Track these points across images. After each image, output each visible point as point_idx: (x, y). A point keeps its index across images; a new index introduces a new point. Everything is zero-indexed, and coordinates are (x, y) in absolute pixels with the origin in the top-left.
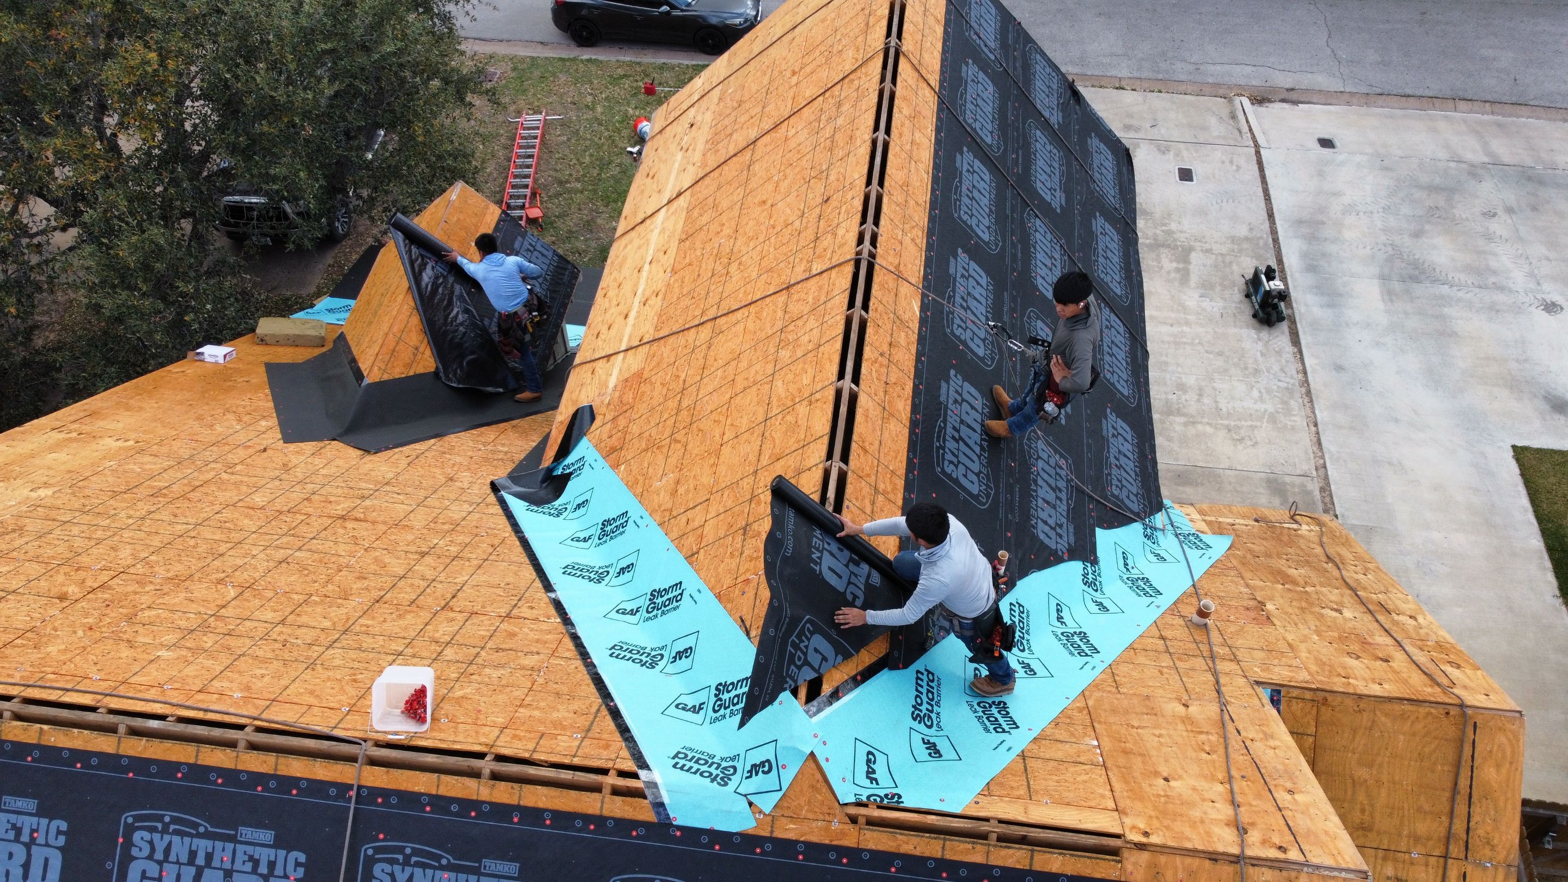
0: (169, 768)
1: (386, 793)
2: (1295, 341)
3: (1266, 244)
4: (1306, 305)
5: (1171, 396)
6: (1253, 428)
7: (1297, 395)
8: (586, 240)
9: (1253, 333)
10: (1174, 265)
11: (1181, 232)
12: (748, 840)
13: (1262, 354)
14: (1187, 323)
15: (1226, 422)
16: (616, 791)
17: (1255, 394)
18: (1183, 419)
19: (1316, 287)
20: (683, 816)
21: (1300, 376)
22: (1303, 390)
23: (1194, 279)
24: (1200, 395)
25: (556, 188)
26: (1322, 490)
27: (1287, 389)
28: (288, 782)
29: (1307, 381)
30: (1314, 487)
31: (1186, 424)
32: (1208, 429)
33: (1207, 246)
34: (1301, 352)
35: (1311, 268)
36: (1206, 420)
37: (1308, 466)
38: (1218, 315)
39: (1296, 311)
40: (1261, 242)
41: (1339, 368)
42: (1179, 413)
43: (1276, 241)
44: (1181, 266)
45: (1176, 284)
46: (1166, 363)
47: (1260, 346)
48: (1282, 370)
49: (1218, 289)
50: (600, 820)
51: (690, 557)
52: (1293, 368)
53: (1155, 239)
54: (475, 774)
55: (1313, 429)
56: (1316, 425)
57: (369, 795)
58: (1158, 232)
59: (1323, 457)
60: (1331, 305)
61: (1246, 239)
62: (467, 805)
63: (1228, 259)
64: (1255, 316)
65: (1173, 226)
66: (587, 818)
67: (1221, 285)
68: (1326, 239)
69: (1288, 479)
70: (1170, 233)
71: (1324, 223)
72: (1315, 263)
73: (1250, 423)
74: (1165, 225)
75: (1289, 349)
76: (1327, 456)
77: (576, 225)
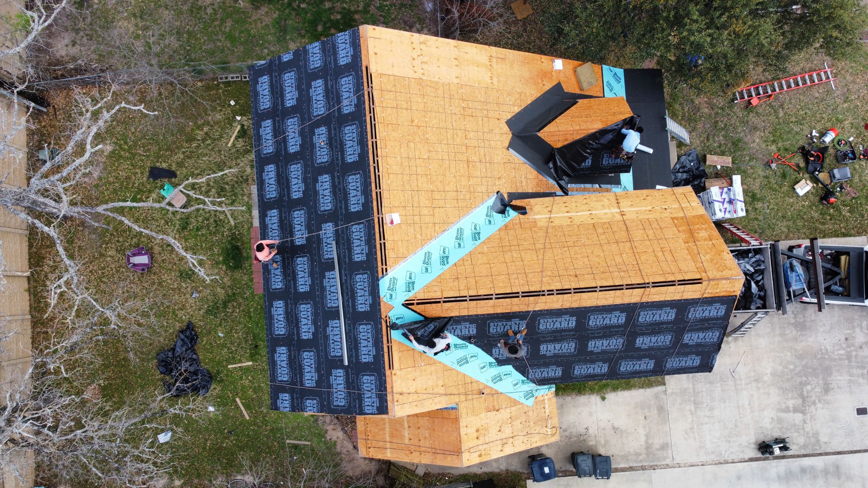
0: (370, 178)
1: (374, 223)
2: (751, 460)
3: (816, 450)
4: (777, 466)
5: (705, 405)
6: (695, 439)
7: (718, 459)
8: (744, 131)
9: (753, 440)
10: (791, 406)
11: (816, 409)
12: (379, 297)
13: (740, 445)
14: (752, 412)
15: (695, 427)
16: (382, 269)
17: (715, 440)
18: (693, 409)
19: (790, 472)
20: (381, 282)
21: (730, 461)
22: (722, 461)
23: (783, 415)
24: (709, 417)
25: (776, 104)
26: (667, 465)
27: (721, 454)
28: (372, 202)
29: (728, 463)
30: (668, 461)
31: (690, 410)
32: (690, 420)
33: (808, 421)
34: (746, 461)
35: (803, 470)
36: (695, 419)
37: (678, 460)
38: (761, 426)
39: (771, 461)
40: (817, 447)
41: (739, 478)
42: (696, 408)
43: (820, 454)
44: (791, 409)
45: (778, 407)
46: (725, 402)
47: (745, 444)
48: (732, 453)
49: (779, 426)
50: (377, 267)
51: (455, 264)
52: (736, 458)
53: (807, 397)
54: (380, 240)
55: (700, 464)
56: (702, 465)
57: (373, 220)
58: (814, 398)
59: (685, 466)
60: (779, 478)
61: (818, 441)
62: (375, 239)
63: (801, 432)
64: (764, 442)
65: (819, 405)
66: (377, 264)
67: (782, 428)
68: (827, 479)
69: (670, 451)
70: (814, 403)
71: (839, 479)
72: (808, 472)
73: (697, 437)
74: (819, 401)
75: (747, 457)
76: (686, 468)
77: (753, 123)
